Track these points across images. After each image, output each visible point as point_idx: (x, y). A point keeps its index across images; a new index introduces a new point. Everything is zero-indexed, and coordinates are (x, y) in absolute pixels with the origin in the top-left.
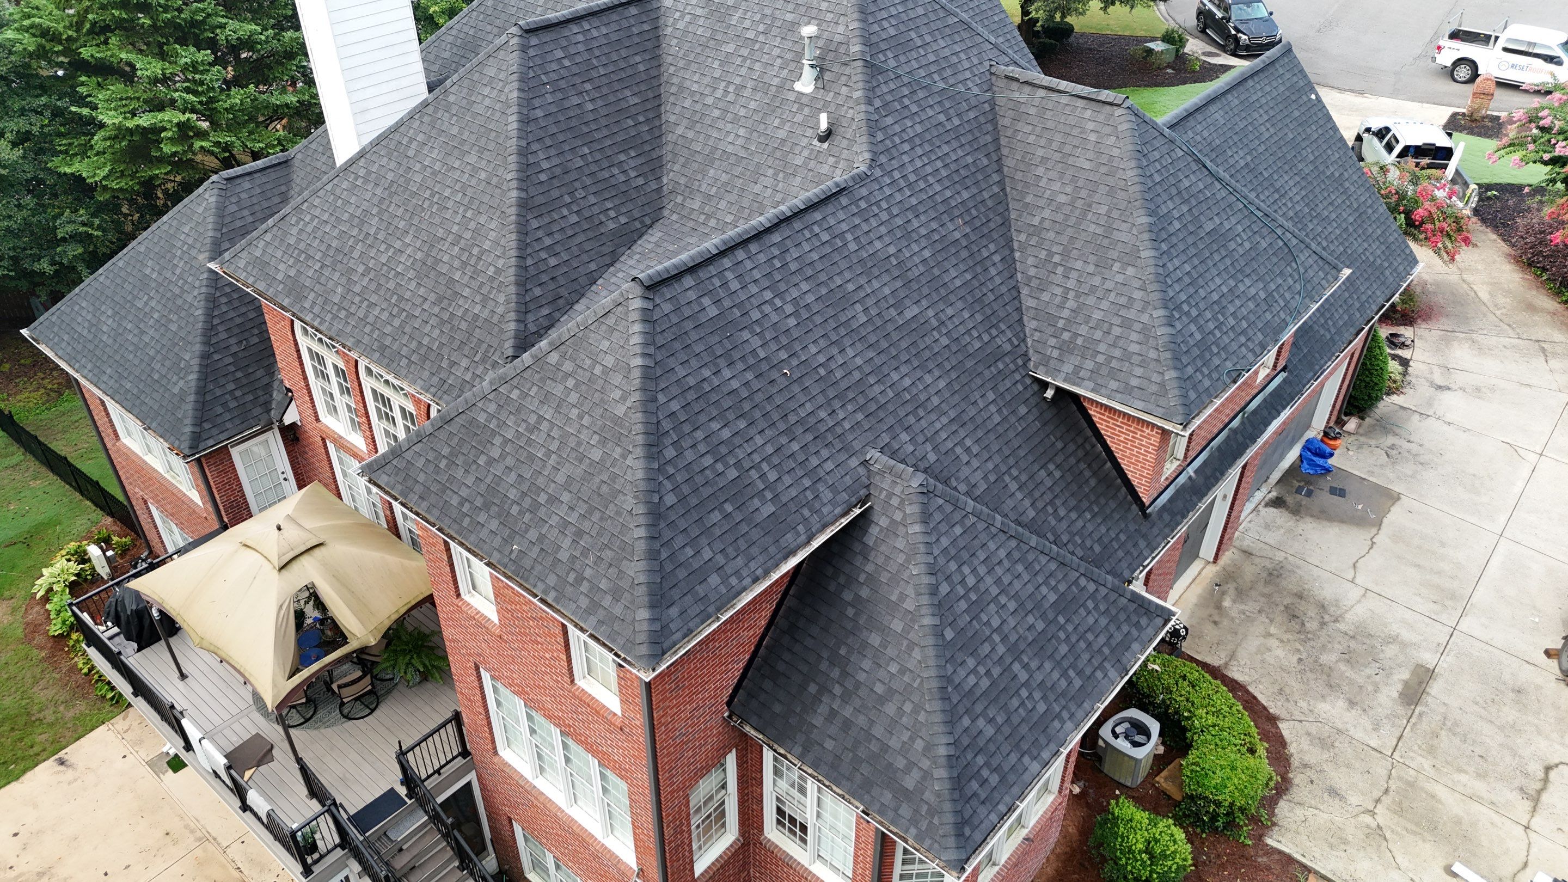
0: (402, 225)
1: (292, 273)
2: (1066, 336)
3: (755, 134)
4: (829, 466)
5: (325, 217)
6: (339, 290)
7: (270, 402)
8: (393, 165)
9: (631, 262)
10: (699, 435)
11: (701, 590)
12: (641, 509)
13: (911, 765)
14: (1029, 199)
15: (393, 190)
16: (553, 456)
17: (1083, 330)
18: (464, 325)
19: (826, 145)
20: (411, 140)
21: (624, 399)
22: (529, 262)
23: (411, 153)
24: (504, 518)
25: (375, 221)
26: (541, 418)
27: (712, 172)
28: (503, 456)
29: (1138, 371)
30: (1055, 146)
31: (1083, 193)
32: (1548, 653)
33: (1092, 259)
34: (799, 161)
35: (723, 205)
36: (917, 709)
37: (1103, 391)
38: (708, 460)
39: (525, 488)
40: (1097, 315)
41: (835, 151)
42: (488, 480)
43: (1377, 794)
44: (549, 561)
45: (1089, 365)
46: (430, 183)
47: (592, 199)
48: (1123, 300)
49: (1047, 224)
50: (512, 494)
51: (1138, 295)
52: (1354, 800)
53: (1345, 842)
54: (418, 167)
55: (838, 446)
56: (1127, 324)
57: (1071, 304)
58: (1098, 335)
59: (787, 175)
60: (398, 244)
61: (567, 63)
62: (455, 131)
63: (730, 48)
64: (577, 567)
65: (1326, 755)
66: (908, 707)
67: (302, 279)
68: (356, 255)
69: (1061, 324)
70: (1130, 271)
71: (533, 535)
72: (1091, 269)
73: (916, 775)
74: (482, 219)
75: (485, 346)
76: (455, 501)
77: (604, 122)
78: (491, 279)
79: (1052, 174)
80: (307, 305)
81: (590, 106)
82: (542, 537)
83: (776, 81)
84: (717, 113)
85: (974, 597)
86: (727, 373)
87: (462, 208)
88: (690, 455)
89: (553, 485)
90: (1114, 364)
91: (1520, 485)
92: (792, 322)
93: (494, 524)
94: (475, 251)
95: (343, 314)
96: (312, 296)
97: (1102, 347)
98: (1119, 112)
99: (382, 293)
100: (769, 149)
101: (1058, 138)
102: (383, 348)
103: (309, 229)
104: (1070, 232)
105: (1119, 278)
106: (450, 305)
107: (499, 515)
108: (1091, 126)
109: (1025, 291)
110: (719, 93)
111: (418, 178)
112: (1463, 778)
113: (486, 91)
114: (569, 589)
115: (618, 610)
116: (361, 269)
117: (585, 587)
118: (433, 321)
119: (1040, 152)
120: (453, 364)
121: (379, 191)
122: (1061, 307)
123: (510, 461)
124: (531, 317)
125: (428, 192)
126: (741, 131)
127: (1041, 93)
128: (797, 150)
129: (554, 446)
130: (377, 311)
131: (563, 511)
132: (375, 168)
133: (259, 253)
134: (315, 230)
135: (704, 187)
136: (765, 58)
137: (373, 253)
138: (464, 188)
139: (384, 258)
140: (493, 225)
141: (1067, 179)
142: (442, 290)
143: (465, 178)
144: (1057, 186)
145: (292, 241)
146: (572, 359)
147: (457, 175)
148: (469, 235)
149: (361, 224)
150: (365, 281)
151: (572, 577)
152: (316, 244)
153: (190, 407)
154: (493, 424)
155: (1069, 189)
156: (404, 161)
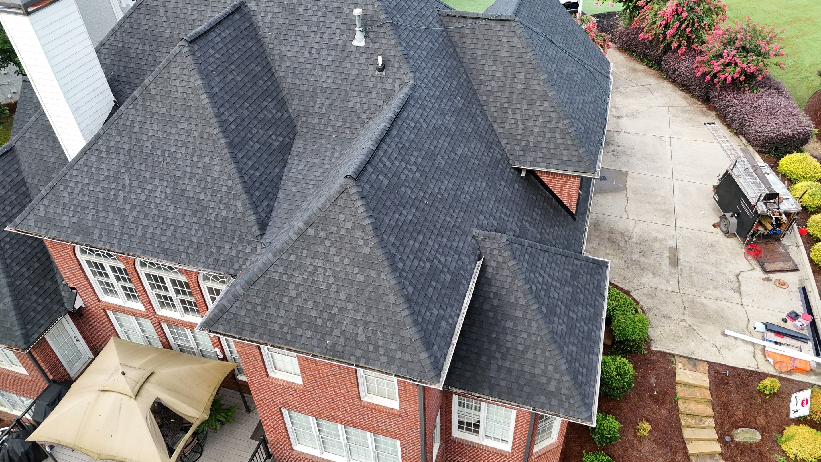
0: (148, 174)
1: (75, 220)
2: (524, 143)
3: (338, 74)
4: (461, 244)
5: (86, 181)
6: (117, 223)
7: (62, 299)
8: (125, 140)
9: (296, 162)
10: (407, 250)
11: (441, 332)
12: (401, 300)
13: (550, 379)
14: (482, 77)
15: (132, 154)
16: (333, 286)
17: (531, 138)
18: (218, 224)
19: (384, 73)
20: (133, 122)
21: (366, 244)
22: (246, 178)
23: (136, 130)
24: (314, 328)
25: (126, 176)
26: (316, 267)
27: (318, 100)
28: (299, 294)
29: (566, 152)
30: (486, 47)
31: (509, 69)
32: (714, 226)
33: (524, 101)
34: (371, 84)
35: (332, 117)
36: (543, 352)
37: (551, 166)
38: (416, 262)
39: (321, 308)
40: (536, 129)
41: (390, 75)
42: (295, 309)
43: (682, 311)
44: (353, 344)
45: (540, 155)
46: (157, 145)
47: (262, 132)
48: (547, 119)
49: (495, 89)
50: (314, 313)
51: (553, 115)
52: (675, 317)
53: (681, 337)
54: (145, 137)
55: (460, 233)
56: (552, 130)
57: (521, 127)
58: (540, 139)
59: (366, 94)
60: (150, 187)
61: (217, 56)
62: (163, 110)
63: (305, 28)
64: (372, 341)
65: (655, 301)
66: (538, 352)
67: (84, 222)
68: (120, 199)
69: (519, 138)
70: (546, 104)
71: (337, 332)
72: (525, 107)
73: (554, 383)
74: (207, 160)
75: (238, 233)
76: (276, 327)
77: (249, 85)
78: (227, 194)
79: (490, 63)
80: (96, 237)
81: (238, 78)
82: (343, 332)
83: (340, 43)
84: (309, 66)
85: (545, 287)
86: (405, 213)
87: (188, 157)
88: (408, 263)
89: (339, 302)
90: (552, 151)
91: (669, 153)
92: (418, 175)
93: (309, 334)
94: (209, 179)
95: (126, 237)
96: (97, 231)
97: (544, 145)
98: (514, 24)
99: (150, 218)
100: (350, 82)
101: (486, 43)
102: (165, 251)
103: (77, 190)
104: (508, 90)
105: (541, 108)
106: (204, 215)
107: (310, 328)
108: (501, 34)
109: (495, 125)
110: (307, 55)
111: (149, 144)
112: (709, 292)
113: (177, 83)
114: (372, 356)
115: (407, 357)
116: (128, 207)
117: (381, 351)
118: (195, 226)
119: (479, 52)
120: (219, 248)
121: (121, 157)
122: (516, 129)
123: (304, 296)
124: (260, 210)
125: (159, 152)
126: (329, 74)
127: (470, 21)
128: (367, 79)
129: (331, 280)
130: (151, 230)
131: (351, 314)
132: (112, 144)
133: (42, 213)
134: (82, 190)
135: (317, 110)
136: (329, 31)
137: (133, 195)
138: (185, 144)
139: (143, 197)
140: (215, 162)
141: (498, 63)
142: (194, 207)
143: (183, 138)
144: (494, 68)
145: (66, 201)
146: (324, 229)
147: (177, 137)
148: (200, 171)
149: (116, 180)
150: (135, 214)
151: (371, 348)
152: (86, 199)
153: (14, 319)
154: (285, 278)
155: (501, 68)
156: (134, 136)
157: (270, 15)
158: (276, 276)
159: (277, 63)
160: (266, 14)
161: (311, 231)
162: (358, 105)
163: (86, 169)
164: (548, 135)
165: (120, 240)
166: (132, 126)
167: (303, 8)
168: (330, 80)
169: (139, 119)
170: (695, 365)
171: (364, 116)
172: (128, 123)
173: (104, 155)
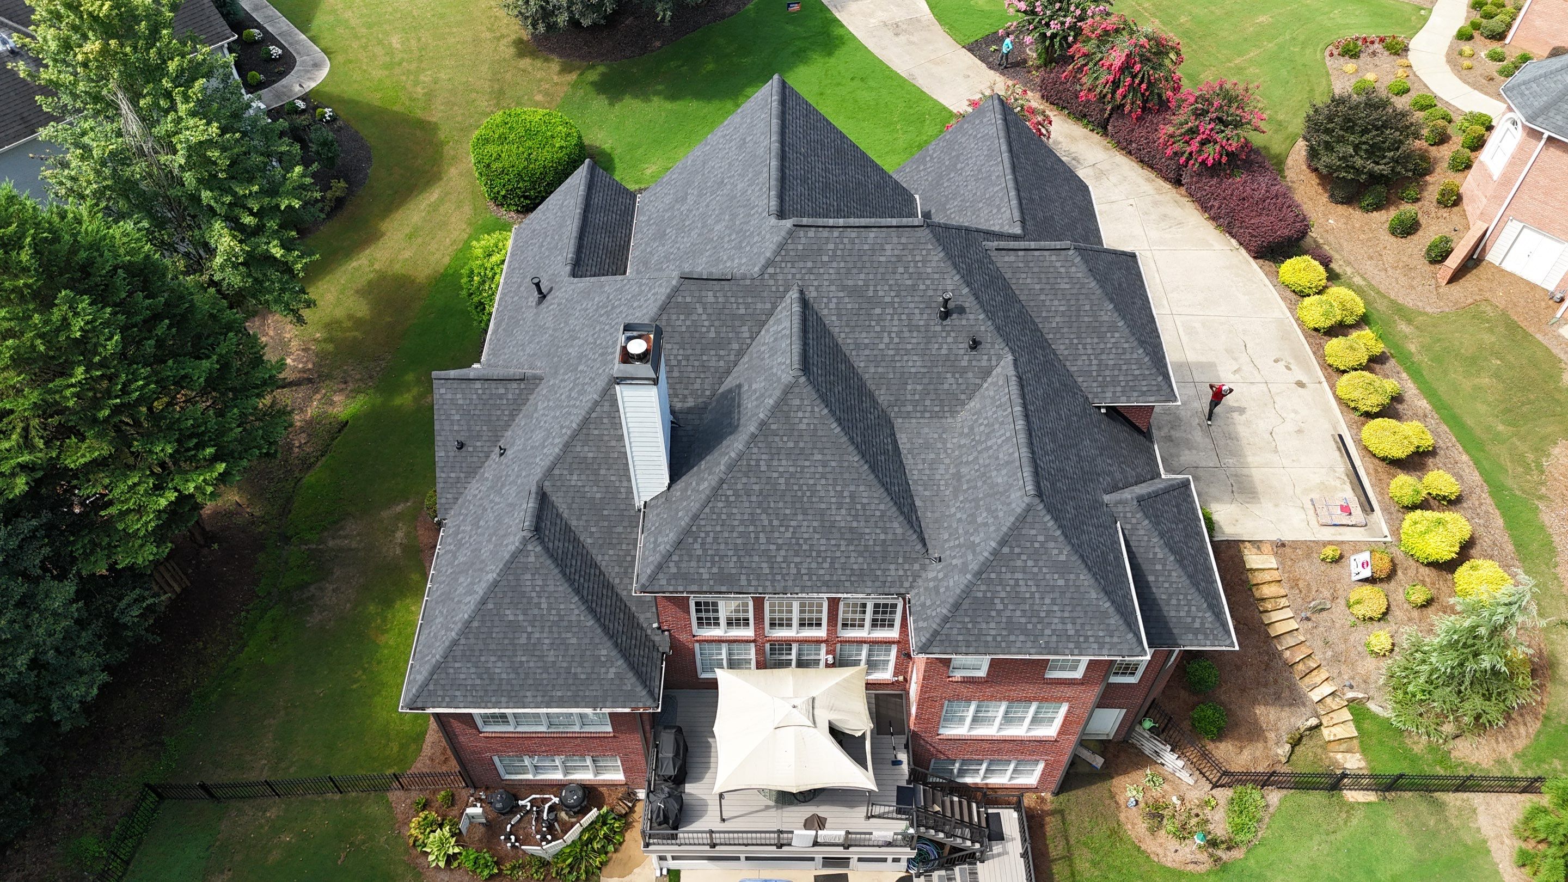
0: (788, 511)
1: (715, 570)
2: (1100, 379)
5: (718, 528)
6: (764, 565)
8: (753, 480)
10: (1086, 545)
11: (1127, 608)
12: (1102, 595)
14: (1044, 314)
15: (765, 494)
16: (1036, 594)
17: (1107, 373)
18: (877, 548)
19: (977, 350)
20: (758, 461)
21: (1061, 553)
22: (893, 497)
24: (1025, 632)
25: (764, 516)
26: (1017, 580)
27: (909, 387)
29: (1144, 383)
30: (1044, 281)
31: (1073, 302)
33: (1094, 335)
34: (964, 363)
35: (928, 403)
39: (1029, 614)
40: (1111, 362)
41: (984, 351)
42: (1004, 620)
43: (1230, 489)
44: (1064, 639)
45: (1117, 390)
46: (792, 481)
47: (878, 440)
48: (1120, 351)
49: (1061, 325)
50: (1023, 620)
51: (1126, 345)
54: (775, 475)
55: (1099, 505)
56: (1128, 362)
57: (1094, 362)
58: (1116, 373)
60: (793, 523)
62: (791, 445)
63: (878, 311)
64: (1082, 633)
66: (1181, 597)
67: (727, 571)
68: (763, 539)
69: (1094, 374)
70: (1117, 335)
71: (1048, 632)
72: (1096, 340)
74: (852, 488)
76: (990, 638)
78: (882, 516)
79: (1050, 297)
82: (1054, 631)
84: (891, 352)
87: (830, 488)
88: (1091, 558)
89: (1045, 606)
90: (1131, 384)
93: (1022, 638)
94: (859, 507)
96: (743, 577)
97: (1121, 378)
98: (1071, 252)
99: (801, 554)
100: (940, 363)
101: (1043, 276)
103: (710, 540)
104: (1075, 325)
105: (1113, 340)
106: (860, 542)
107: (1022, 633)
108: (1058, 264)
109: (1068, 363)
110: (886, 340)
111: (782, 481)
113: (800, 414)
116: (773, 547)
117: (1092, 639)
118: (853, 554)
120: (885, 570)
122: (1090, 365)
123: (1010, 607)
124: (915, 526)
125: (796, 487)
126: (915, 358)
127: (1021, 253)
128: (959, 358)
129: (1034, 589)
130: (805, 565)
131: (1059, 614)
132: (739, 486)
133: (674, 570)
134: (715, 538)
135: (909, 397)
136: (906, 311)
137: (776, 535)
138: (823, 476)
139: (789, 535)
140: (862, 488)
141: (1060, 297)
142: (848, 536)
143: (820, 469)
144: (1056, 303)
145: (700, 552)
146: (1019, 546)
147: (812, 469)
148: (848, 500)
149: (753, 522)
150: (783, 553)
151: (1082, 639)
152: (722, 546)
153: (634, 680)
154: (989, 595)
155: (1063, 302)
156: (762, 475)
157: (834, 300)
158: (980, 595)
159: (854, 353)
160: (829, 299)
161: (1006, 550)
162: (954, 386)
163: (714, 517)
164: (1124, 367)
165: (773, 581)
166: (758, 465)
167: (872, 288)
168: (918, 364)
169: (764, 457)
170: (1259, 548)
171: (963, 397)
172: (753, 463)
173: (732, 499)
